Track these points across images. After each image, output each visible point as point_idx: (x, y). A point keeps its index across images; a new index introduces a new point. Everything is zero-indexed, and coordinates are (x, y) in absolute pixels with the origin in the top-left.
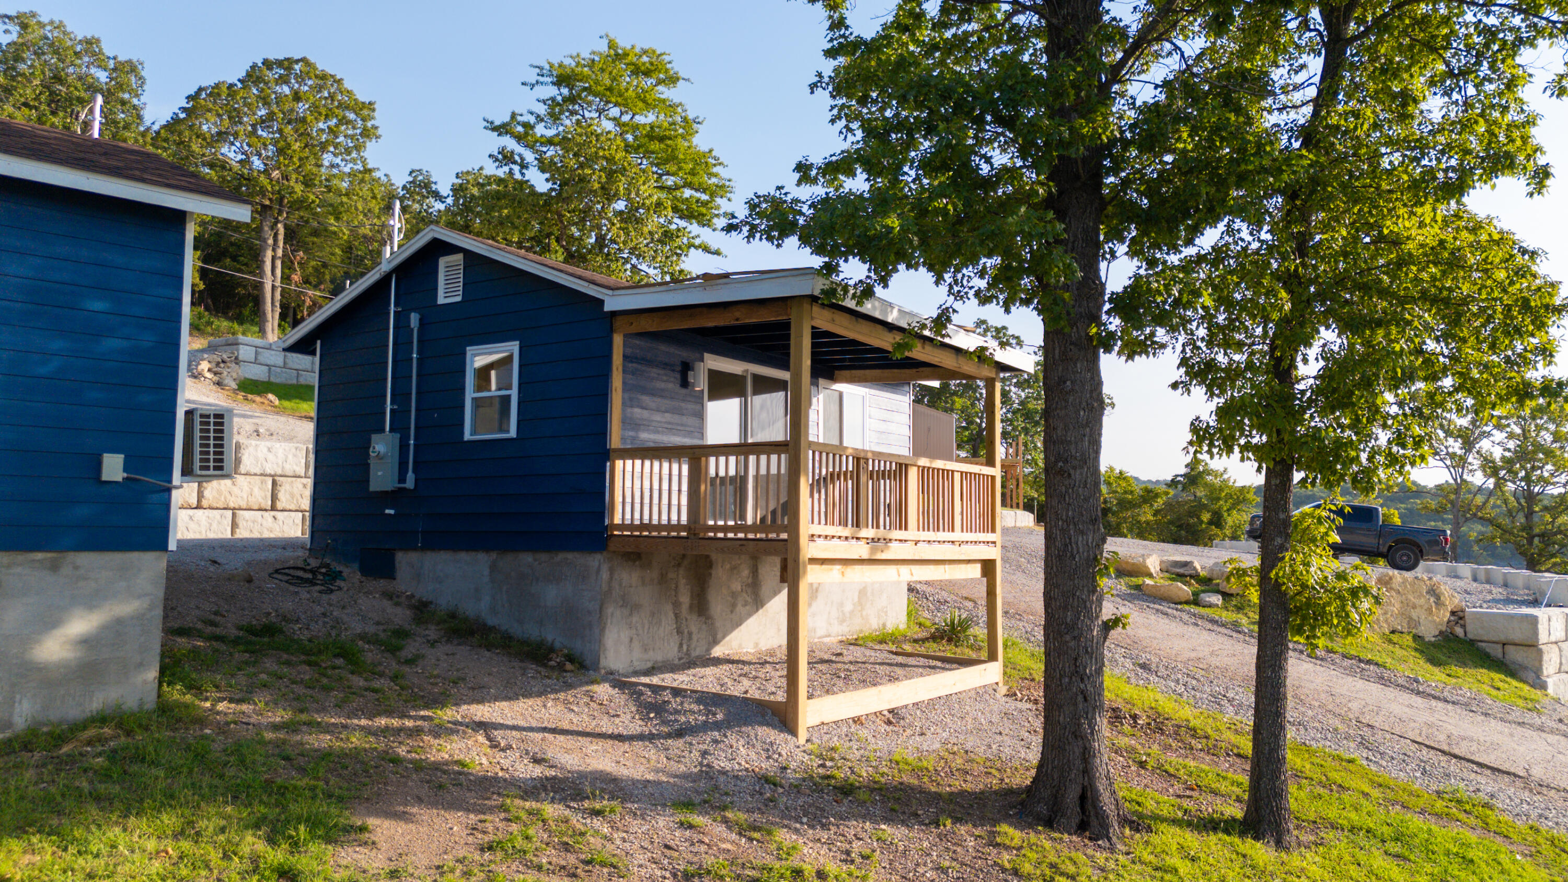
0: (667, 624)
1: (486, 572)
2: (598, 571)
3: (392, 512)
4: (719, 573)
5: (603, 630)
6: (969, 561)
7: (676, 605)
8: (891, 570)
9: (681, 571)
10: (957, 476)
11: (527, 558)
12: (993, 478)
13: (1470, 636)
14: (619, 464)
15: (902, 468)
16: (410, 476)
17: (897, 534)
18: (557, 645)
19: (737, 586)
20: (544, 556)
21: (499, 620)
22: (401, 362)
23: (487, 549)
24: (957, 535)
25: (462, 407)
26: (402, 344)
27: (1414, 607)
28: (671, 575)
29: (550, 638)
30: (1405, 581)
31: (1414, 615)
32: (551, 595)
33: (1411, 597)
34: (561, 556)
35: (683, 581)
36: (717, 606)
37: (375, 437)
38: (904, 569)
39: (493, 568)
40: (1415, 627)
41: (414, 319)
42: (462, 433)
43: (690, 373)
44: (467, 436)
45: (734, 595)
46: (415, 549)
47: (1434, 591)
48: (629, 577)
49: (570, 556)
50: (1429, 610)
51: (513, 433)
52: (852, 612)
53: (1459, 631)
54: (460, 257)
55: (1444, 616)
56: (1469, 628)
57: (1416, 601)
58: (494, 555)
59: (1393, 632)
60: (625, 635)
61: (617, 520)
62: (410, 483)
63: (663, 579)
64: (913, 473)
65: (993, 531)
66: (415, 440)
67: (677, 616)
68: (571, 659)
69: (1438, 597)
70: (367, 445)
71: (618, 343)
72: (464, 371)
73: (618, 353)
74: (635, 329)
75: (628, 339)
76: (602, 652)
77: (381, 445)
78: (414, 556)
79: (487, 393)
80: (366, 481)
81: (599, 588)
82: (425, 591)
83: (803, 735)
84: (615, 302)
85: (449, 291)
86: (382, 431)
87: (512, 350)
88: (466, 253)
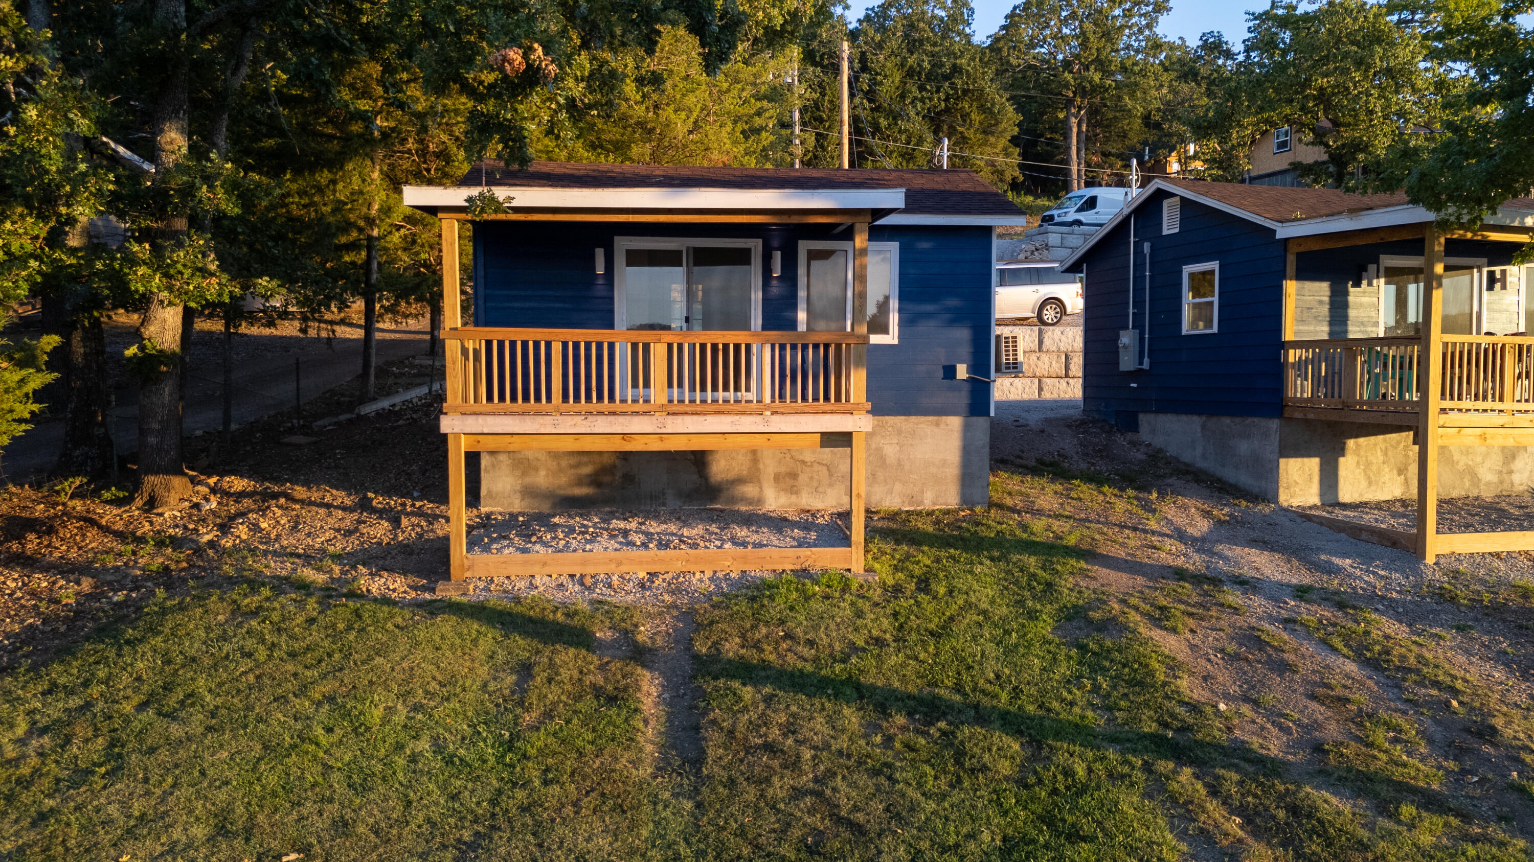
1: (1199, 430)
2: (1276, 432)
3: (1135, 385)
11: (1227, 420)
16: (1146, 360)
21: (1209, 465)
22: (1139, 278)
23: (1199, 414)
25: (1181, 310)
26: (1139, 266)
32: (1244, 447)
37: (1122, 333)
39: (1203, 427)
41: (1147, 247)
42: (1180, 330)
43: (1364, 274)
44: (1186, 329)
46: (1151, 412)
49: (1256, 420)
51: (1215, 329)
54: (1178, 199)
58: (1204, 418)
61: (1291, 395)
62: (1146, 365)
66: (1150, 333)
70: (1117, 338)
71: (1291, 260)
72: (1181, 284)
73: (1291, 267)
74: (1302, 249)
75: (1299, 256)
76: (1281, 490)
77: (1127, 338)
78: (1151, 417)
79: (1198, 300)
80: (1117, 364)
81: (1277, 443)
82: (1158, 441)
83: (1430, 559)
84: (1283, 232)
85: (1170, 224)
86: (1127, 328)
87: (1214, 265)
88: (1182, 198)
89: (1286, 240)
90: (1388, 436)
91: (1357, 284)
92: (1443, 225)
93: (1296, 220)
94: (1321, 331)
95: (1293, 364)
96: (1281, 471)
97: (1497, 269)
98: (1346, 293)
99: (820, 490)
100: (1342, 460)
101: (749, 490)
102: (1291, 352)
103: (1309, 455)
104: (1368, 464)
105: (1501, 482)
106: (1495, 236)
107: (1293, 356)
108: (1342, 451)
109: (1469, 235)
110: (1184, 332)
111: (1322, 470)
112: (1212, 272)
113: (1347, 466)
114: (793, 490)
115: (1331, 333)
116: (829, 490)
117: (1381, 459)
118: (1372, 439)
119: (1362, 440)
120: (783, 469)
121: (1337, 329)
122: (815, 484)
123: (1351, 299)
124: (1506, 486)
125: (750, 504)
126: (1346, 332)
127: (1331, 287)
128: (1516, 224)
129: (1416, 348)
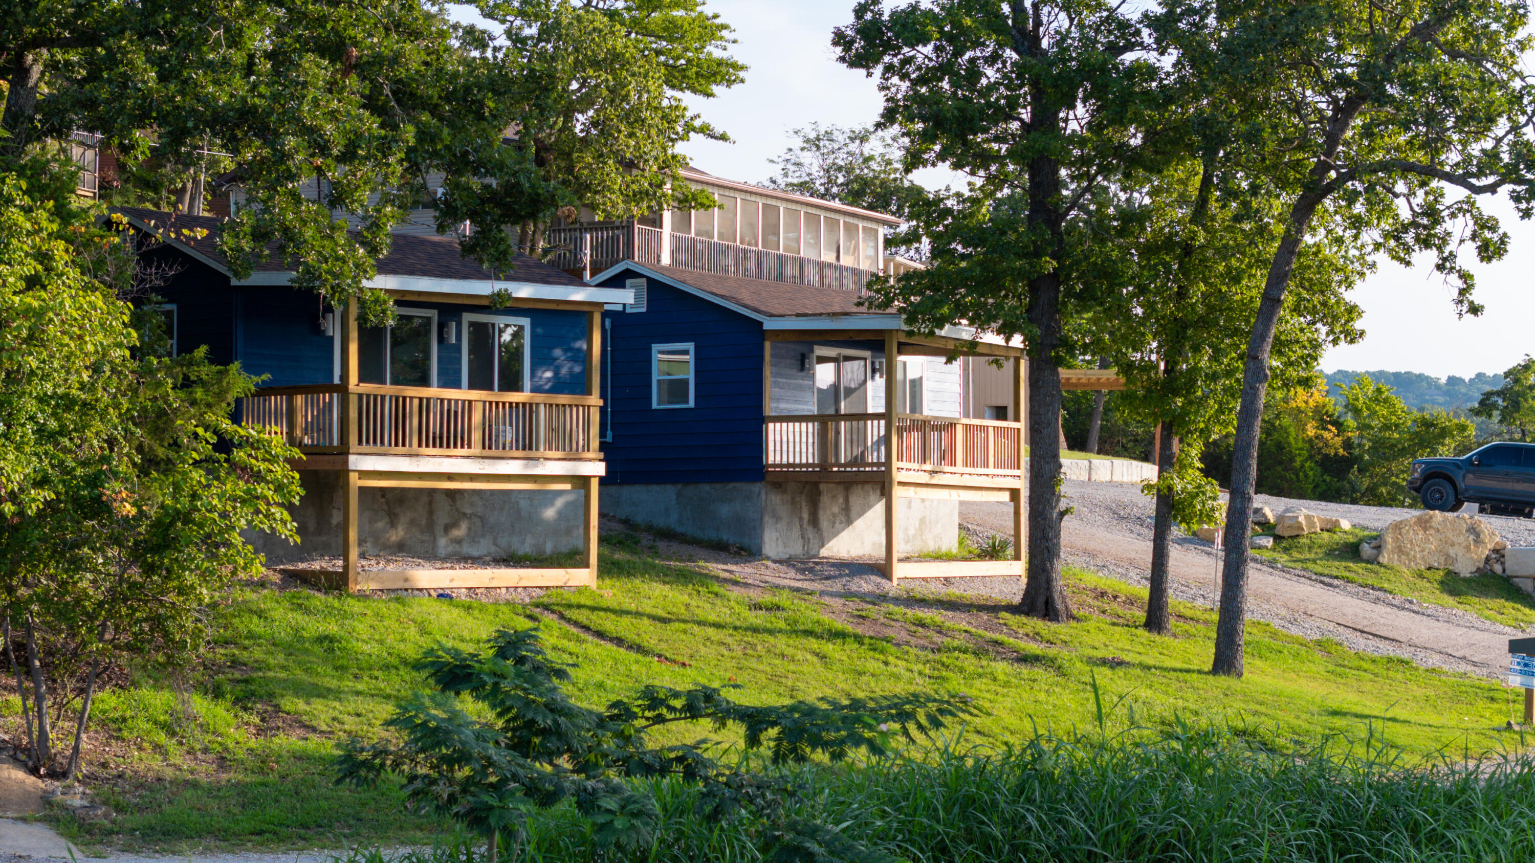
0: (796, 532)
2: (759, 494)
4: (825, 499)
5: (763, 531)
6: (1000, 489)
7: (801, 519)
8: (945, 493)
9: (803, 497)
10: (991, 430)
11: (706, 487)
12: (1019, 430)
13: (1508, 572)
14: (771, 425)
15: (951, 426)
16: (609, 433)
17: (947, 469)
18: (731, 541)
19: (836, 509)
20: (718, 486)
21: (686, 530)
23: (674, 482)
24: (991, 470)
25: (650, 386)
27: (1453, 545)
28: (797, 499)
29: (725, 538)
30: (1446, 519)
31: (1452, 552)
32: (725, 510)
33: (1450, 535)
34: (731, 485)
35: (804, 504)
36: (824, 524)
38: (954, 492)
39: (679, 495)
40: (1452, 564)
41: (608, 323)
42: (650, 404)
43: (807, 361)
44: (655, 405)
45: (834, 515)
46: (614, 484)
47: (1474, 529)
48: (775, 500)
49: (738, 485)
50: (1468, 548)
51: (692, 404)
52: (914, 536)
53: (1498, 568)
54: (644, 280)
55: (1482, 553)
56: (1508, 565)
57: (1455, 539)
58: (679, 486)
59: (1429, 569)
60: (774, 535)
61: (771, 460)
62: (609, 438)
63: (793, 502)
64: (959, 428)
65: (1019, 468)
66: (612, 408)
67: (801, 526)
68: (742, 548)
69: (1478, 535)
71: (767, 347)
72: (650, 361)
73: (767, 355)
74: (780, 339)
76: (764, 544)
78: (613, 490)
79: (668, 377)
81: (759, 504)
82: (623, 512)
83: (895, 581)
84: (771, 325)
87: (688, 346)
88: (650, 279)
91: (802, 370)
93: (779, 315)
98: (796, 377)
99: (476, 539)
107: (773, 429)
112: (687, 352)
114: (457, 540)
120: (450, 521)
122: (472, 534)
123: (800, 382)
127: (788, 370)
129: (883, 422)
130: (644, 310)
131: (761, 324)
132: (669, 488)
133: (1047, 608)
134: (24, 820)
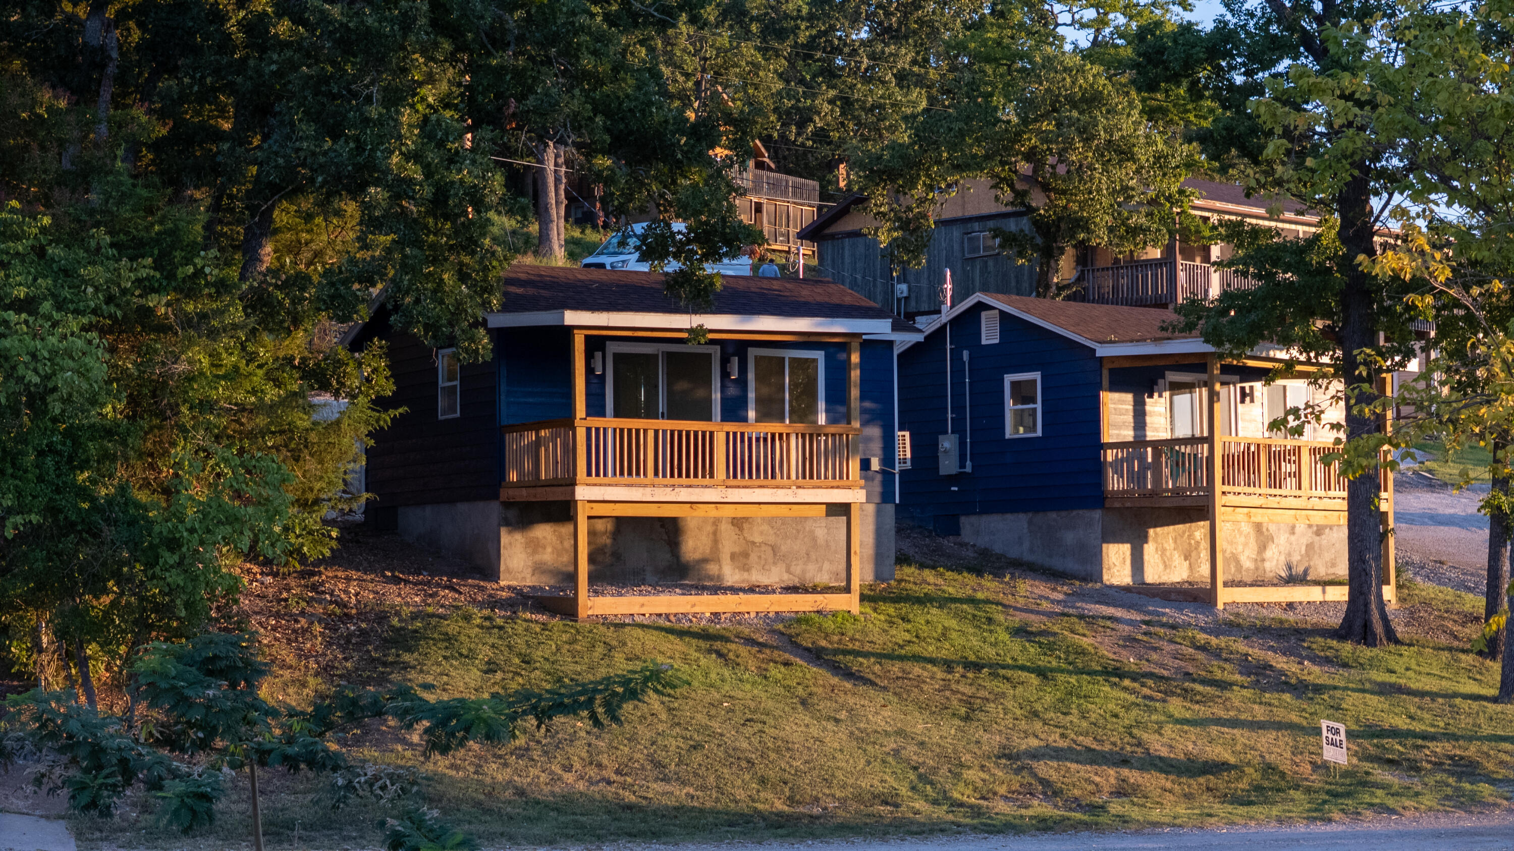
1: (1026, 526)
2: (1099, 521)
3: (956, 489)
5: (1102, 558)
11: (1053, 515)
15: (1296, 449)
16: (968, 463)
17: (1290, 492)
21: (1035, 557)
22: (958, 384)
23: (1025, 511)
25: (1003, 415)
26: (958, 372)
32: (1070, 538)
34: (1074, 513)
37: (941, 437)
39: (1030, 523)
41: (966, 355)
42: (1003, 434)
43: (1156, 387)
44: (1009, 434)
46: (975, 513)
49: (1081, 512)
51: (1039, 433)
54: (996, 314)
58: (1030, 515)
61: (1110, 488)
62: (968, 468)
64: (1304, 451)
66: (970, 438)
70: (936, 445)
71: (1105, 374)
72: (1003, 392)
73: (1105, 382)
74: (1116, 365)
75: (1112, 371)
76: (1104, 571)
77: (948, 443)
78: (974, 519)
79: (1020, 407)
80: (937, 469)
81: (1099, 531)
82: (982, 541)
83: (1220, 606)
84: (1102, 351)
85: (990, 334)
86: (946, 433)
87: (1037, 376)
88: (1001, 312)
89: (1101, 358)
90: (1177, 526)
91: (1151, 396)
92: (1221, 356)
93: (1111, 342)
94: (1128, 435)
95: (1111, 463)
96: (1104, 554)
97: (1247, 385)
98: (1144, 404)
99: (767, 567)
100: (1146, 546)
101: (712, 568)
102: (1109, 452)
103: (1123, 542)
104: (1164, 550)
105: (1257, 569)
106: (1251, 363)
107: (1110, 455)
108: (1145, 539)
109: (1235, 362)
110: (1007, 436)
111: (1132, 554)
112: (1035, 381)
113: (1149, 549)
114: (746, 568)
115: (1135, 437)
116: (773, 568)
117: (1172, 545)
118: (1166, 529)
119: (1159, 530)
120: (737, 549)
121: (1139, 433)
122: (763, 562)
123: (1148, 408)
124: (1260, 572)
125: (712, 580)
126: (1145, 436)
127: (1134, 397)
128: (1264, 355)
129: (1206, 446)
130: (997, 341)
131: (1094, 350)
132: (1022, 516)
133: (1365, 632)
134: (47, 817)
